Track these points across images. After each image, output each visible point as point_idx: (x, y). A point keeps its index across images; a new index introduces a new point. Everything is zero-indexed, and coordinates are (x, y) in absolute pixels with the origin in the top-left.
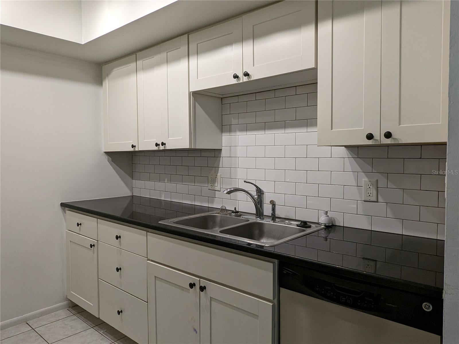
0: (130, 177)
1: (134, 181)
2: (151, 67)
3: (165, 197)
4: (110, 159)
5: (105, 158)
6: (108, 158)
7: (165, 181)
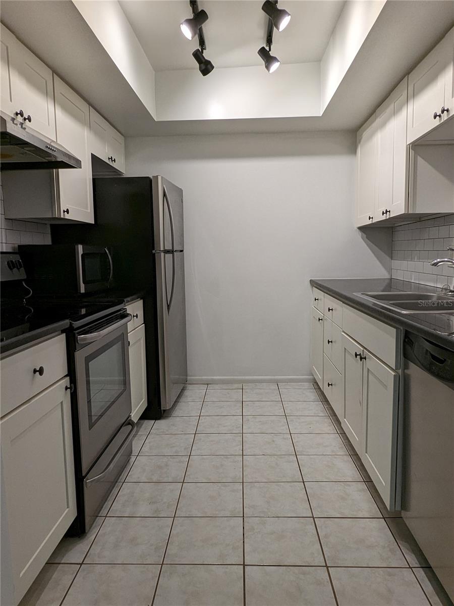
0: (389, 256)
1: (393, 261)
2: (384, 124)
3: (415, 280)
4: (365, 236)
5: (359, 235)
6: (362, 235)
7: (415, 259)
